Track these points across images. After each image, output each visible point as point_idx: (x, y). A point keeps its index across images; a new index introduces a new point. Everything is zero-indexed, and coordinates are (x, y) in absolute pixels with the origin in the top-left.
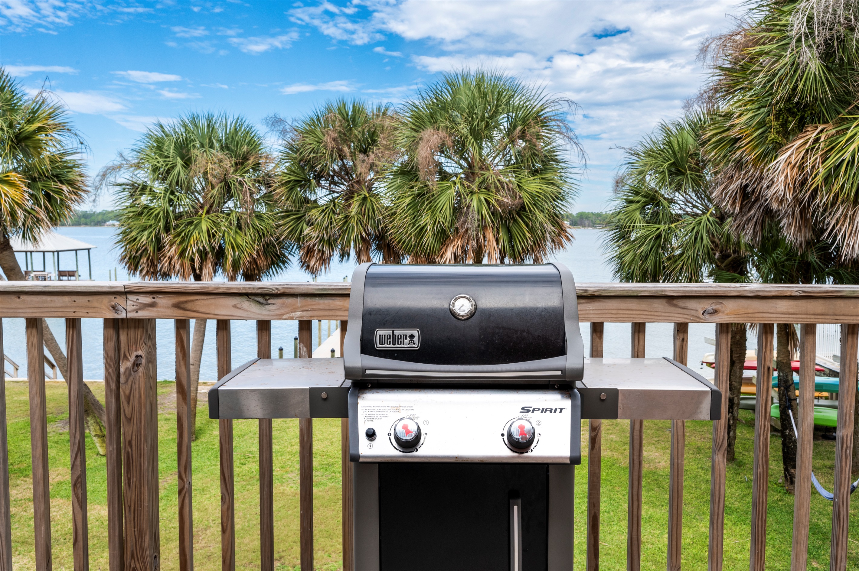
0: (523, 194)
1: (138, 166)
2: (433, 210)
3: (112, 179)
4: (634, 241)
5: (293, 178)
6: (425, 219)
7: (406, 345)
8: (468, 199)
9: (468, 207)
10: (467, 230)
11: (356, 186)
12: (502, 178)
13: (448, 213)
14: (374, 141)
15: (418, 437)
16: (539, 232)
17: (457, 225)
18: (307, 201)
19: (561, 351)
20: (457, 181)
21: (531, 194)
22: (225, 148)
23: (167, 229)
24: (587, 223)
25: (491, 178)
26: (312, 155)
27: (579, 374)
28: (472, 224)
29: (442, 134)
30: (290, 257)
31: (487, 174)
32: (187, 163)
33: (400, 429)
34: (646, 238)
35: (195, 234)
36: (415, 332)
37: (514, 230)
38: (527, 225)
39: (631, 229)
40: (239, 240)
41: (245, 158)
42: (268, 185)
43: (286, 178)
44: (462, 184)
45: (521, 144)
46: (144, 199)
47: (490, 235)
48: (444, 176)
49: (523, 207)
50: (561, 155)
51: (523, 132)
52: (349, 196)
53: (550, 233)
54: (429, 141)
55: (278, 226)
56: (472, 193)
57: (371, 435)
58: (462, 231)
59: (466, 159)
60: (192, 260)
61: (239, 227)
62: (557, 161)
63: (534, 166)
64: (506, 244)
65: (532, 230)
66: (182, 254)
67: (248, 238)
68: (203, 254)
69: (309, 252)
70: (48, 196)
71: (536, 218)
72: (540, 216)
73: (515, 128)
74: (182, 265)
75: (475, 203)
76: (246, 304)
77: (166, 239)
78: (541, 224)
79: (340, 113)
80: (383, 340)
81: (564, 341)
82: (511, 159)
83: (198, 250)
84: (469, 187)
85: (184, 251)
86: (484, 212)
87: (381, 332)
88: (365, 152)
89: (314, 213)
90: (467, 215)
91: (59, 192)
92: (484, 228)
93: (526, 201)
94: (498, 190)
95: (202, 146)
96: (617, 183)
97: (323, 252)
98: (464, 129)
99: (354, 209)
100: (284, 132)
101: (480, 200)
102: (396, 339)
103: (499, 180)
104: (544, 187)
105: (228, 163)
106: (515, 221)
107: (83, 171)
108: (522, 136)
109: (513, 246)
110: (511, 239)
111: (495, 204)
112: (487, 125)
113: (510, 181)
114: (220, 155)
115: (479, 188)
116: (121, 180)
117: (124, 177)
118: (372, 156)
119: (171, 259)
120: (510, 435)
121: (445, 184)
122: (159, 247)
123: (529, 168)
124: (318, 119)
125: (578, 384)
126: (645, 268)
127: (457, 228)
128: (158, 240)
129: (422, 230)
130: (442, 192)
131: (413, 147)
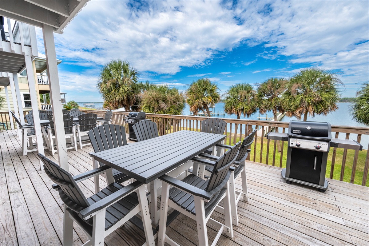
0: (322, 97)
1: (228, 94)
2: (294, 102)
3: (224, 96)
4: (362, 109)
5: (259, 95)
6: (292, 104)
7: (298, 133)
8: (305, 99)
9: (305, 101)
10: (304, 106)
11: (274, 96)
12: (316, 94)
13: (299, 102)
14: (279, 87)
15: (300, 145)
16: (327, 107)
17: (301, 105)
18: (262, 99)
19: (327, 136)
20: (302, 95)
21: (325, 98)
22: (245, 89)
23: (233, 105)
24: (346, 101)
25: (312, 94)
26: (264, 90)
27: (330, 140)
28: (305, 105)
29: (299, 84)
30: (257, 111)
31: (311, 93)
32: (238, 93)
33: (297, 143)
34: (367, 109)
35: (238, 106)
36: (300, 131)
37: (318, 106)
38: (323, 105)
39: (361, 106)
40: (247, 107)
41: (249, 91)
42: (253, 96)
43: (258, 95)
44: (303, 95)
45: (323, 85)
46: (229, 100)
47: (311, 108)
48: (298, 93)
49: (322, 101)
50: (336, 87)
51: (324, 82)
52: (272, 98)
53: (330, 107)
54: (295, 86)
55: (255, 105)
56: (306, 98)
57: (292, 144)
58: (302, 107)
59: (305, 90)
60: (238, 111)
61: (247, 105)
62: (335, 89)
63: (326, 90)
64: (315, 110)
65: (324, 106)
66: (236, 110)
67: (249, 107)
68: (240, 110)
69: (262, 110)
70: (214, 100)
71: (326, 103)
72: (327, 103)
73: (321, 81)
74: (235, 112)
75: (307, 100)
76: (267, 124)
77: (233, 107)
78: (327, 105)
79: (271, 81)
80: (294, 132)
81: (328, 135)
82: (319, 88)
83: (239, 109)
84: (305, 96)
85: (236, 109)
86: (309, 102)
87: (294, 130)
88: (277, 89)
89: (264, 102)
90: (304, 103)
91: (216, 99)
92: (309, 106)
93: (323, 99)
94: (314, 97)
95: (241, 89)
96: (357, 93)
97: (265, 110)
98: (305, 83)
99: (273, 101)
100: (258, 85)
101: (308, 99)
102: (296, 132)
103: (315, 95)
104: (330, 96)
105: (246, 93)
106: (319, 104)
107: (220, 95)
108: (324, 83)
109: (317, 110)
110: (317, 108)
111: (313, 100)
112: (312, 81)
113: (318, 94)
114: (244, 91)
115: (308, 96)
116: (225, 96)
117: (226, 96)
118: (279, 90)
119: (233, 111)
120: (316, 146)
121: (298, 96)
122: (232, 108)
123: (325, 91)
124: (266, 82)
125: (330, 141)
126: (366, 117)
127: (301, 106)
128: (231, 107)
129: (291, 106)
130: (297, 97)
131: (290, 87)
